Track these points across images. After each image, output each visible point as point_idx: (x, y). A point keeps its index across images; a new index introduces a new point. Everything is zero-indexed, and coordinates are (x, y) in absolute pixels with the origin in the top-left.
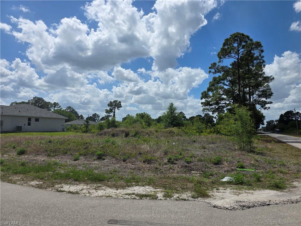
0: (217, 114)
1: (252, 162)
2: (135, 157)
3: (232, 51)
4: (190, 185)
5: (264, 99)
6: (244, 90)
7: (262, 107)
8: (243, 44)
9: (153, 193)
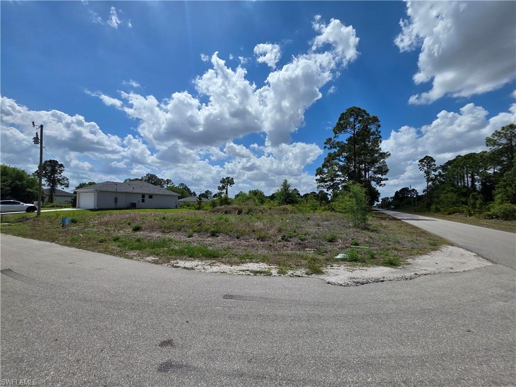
0: (331, 190)
1: (367, 239)
2: (249, 235)
3: (348, 126)
4: (304, 262)
5: (380, 176)
6: (359, 167)
7: (378, 183)
8: (360, 118)
9: (267, 269)
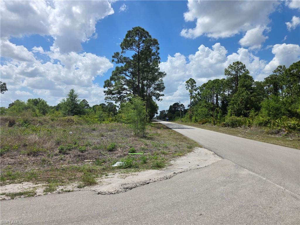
0: (119, 103)
1: (143, 146)
2: (17, 150)
3: (134, 44)
4: (79, 175)
5: (158, 92)
6: (143, 82)
7: (157, 98)
8: (144, 39)
9: (31, 189)
